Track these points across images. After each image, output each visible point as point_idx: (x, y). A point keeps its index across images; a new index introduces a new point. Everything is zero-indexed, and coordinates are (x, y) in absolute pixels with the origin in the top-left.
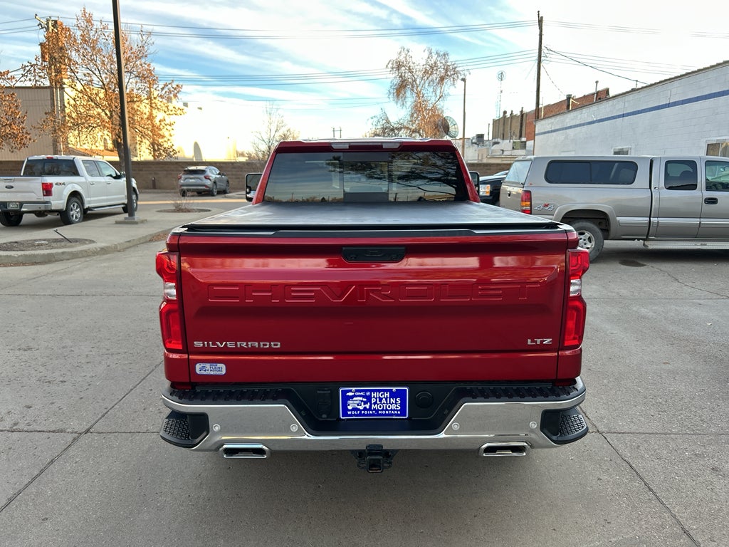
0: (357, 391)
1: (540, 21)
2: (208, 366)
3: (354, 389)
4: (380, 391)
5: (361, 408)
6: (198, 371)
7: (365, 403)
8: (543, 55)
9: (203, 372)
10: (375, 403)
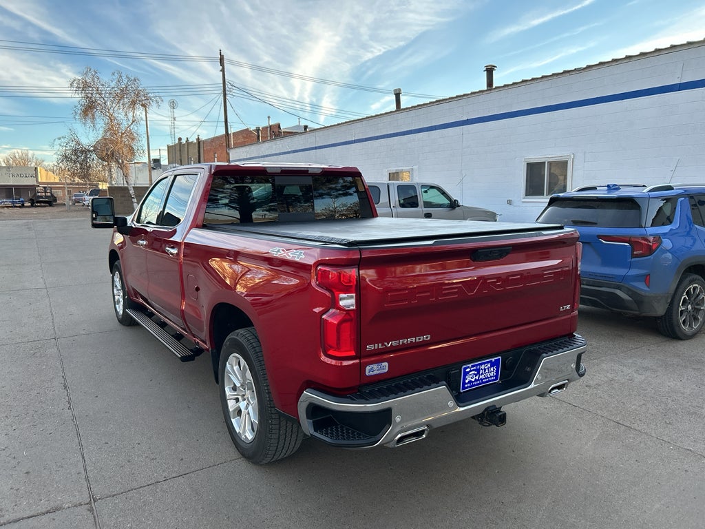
0: (473, 366)
1: (222, 60)
2: (375, 366)
3: (470, 365)
4: (484, 363)
5: (473, 380)
6: (367, 374)
7: (476, 375)
8: (227, 89)
9: (371, 373)
10: (482, 374)
